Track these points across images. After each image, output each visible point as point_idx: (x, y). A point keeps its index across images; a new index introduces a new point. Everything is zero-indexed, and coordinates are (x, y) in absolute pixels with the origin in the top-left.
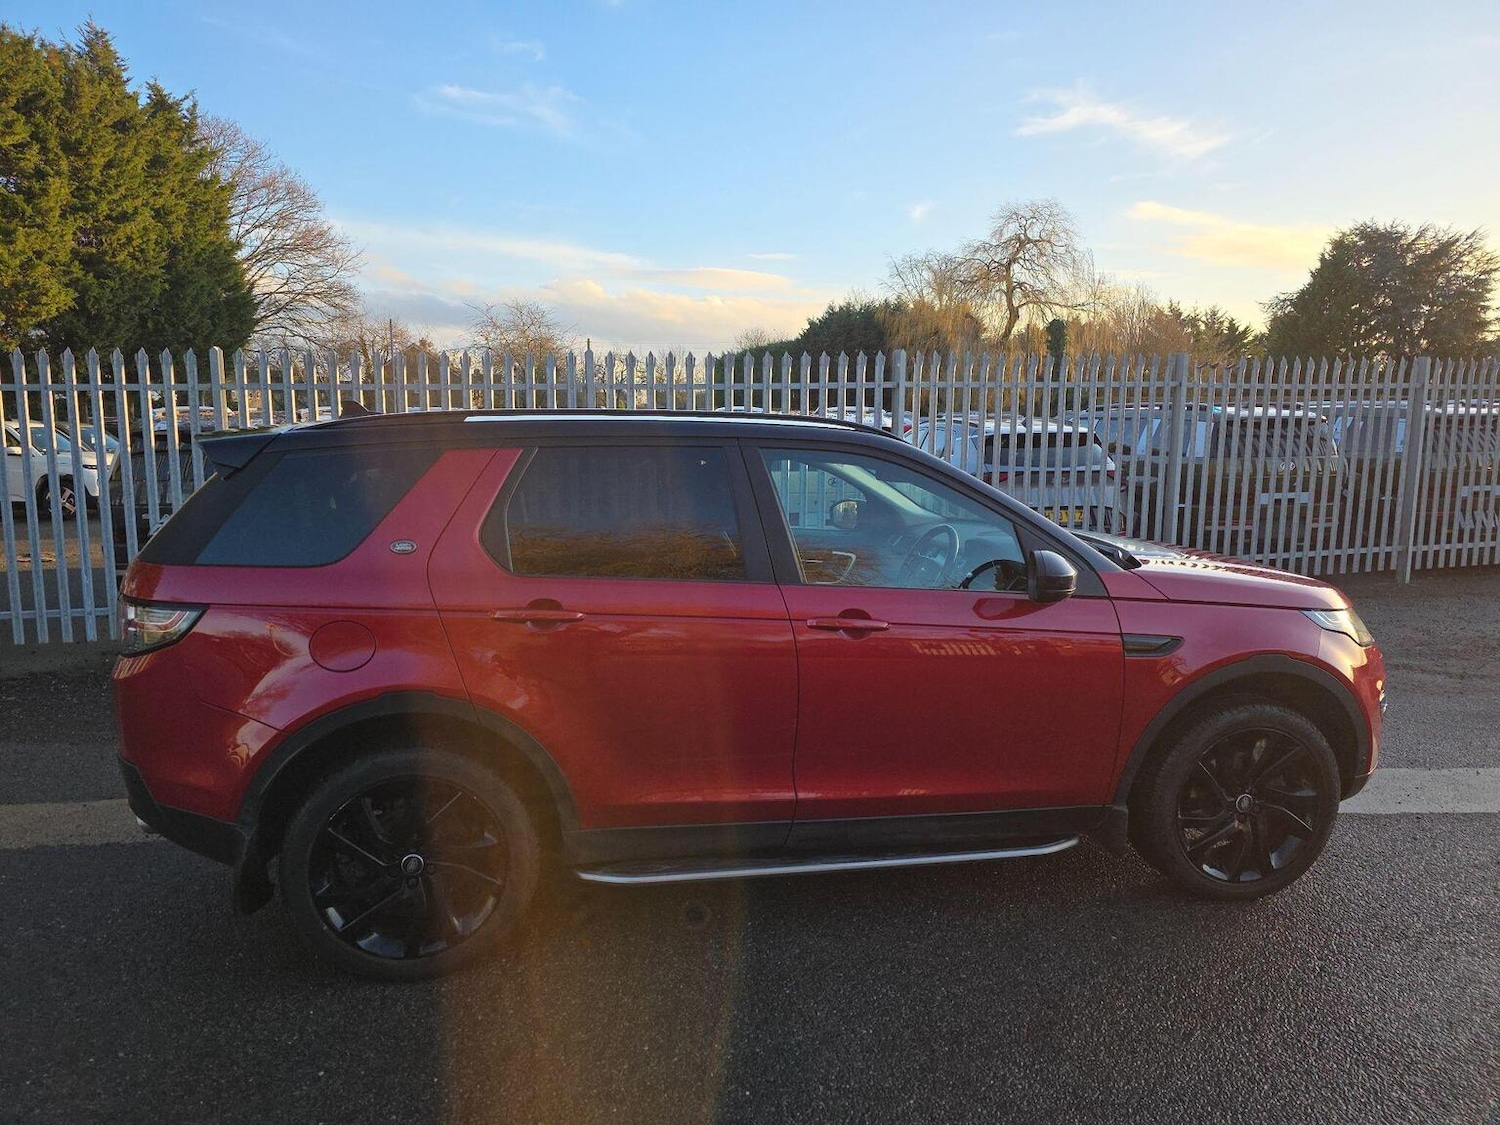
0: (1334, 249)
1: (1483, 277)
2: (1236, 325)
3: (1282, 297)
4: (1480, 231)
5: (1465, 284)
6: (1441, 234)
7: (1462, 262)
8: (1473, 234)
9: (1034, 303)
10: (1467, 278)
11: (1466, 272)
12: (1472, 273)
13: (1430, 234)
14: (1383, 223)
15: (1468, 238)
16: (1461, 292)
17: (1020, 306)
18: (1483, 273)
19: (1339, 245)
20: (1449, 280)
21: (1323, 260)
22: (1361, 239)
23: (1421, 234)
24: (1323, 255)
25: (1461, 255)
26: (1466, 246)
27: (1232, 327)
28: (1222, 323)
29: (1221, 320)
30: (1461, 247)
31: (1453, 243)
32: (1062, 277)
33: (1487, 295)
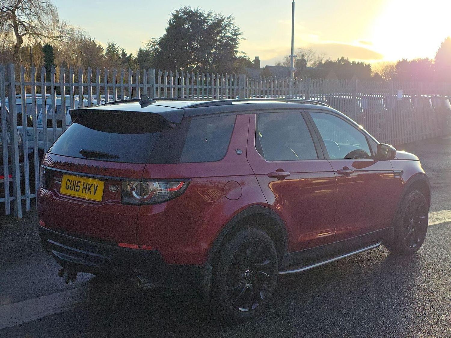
0: (174, 18)
1: (234, 37)
2: (126, 53)
3: (153, 40)
4: (232, 16)
5: (228, 40)
6: (218, 16)
7: (226, 29)
8: (230, 17)
9: (31, 34)
10: (229, 37)
11: (228, 34)
12: (230, 35)
13: (213, 15)
14: (193, 8)
15: (228, 19)
16: (227, 44)
17: (23, 35)
18: (234, 35)
19: (176, 17)
20: (222, 37)
21: (170, 23)
22: (185, 15)
23: (209, 15)
24: (170, 21)
25: (226, 26)
26: (228, 22)
27: (124, 54)
28: (118, 51)
29: (117, 49)
30: (225, 22)
31: (223, 20)
32: (47, 20)
33: (237, 46)
